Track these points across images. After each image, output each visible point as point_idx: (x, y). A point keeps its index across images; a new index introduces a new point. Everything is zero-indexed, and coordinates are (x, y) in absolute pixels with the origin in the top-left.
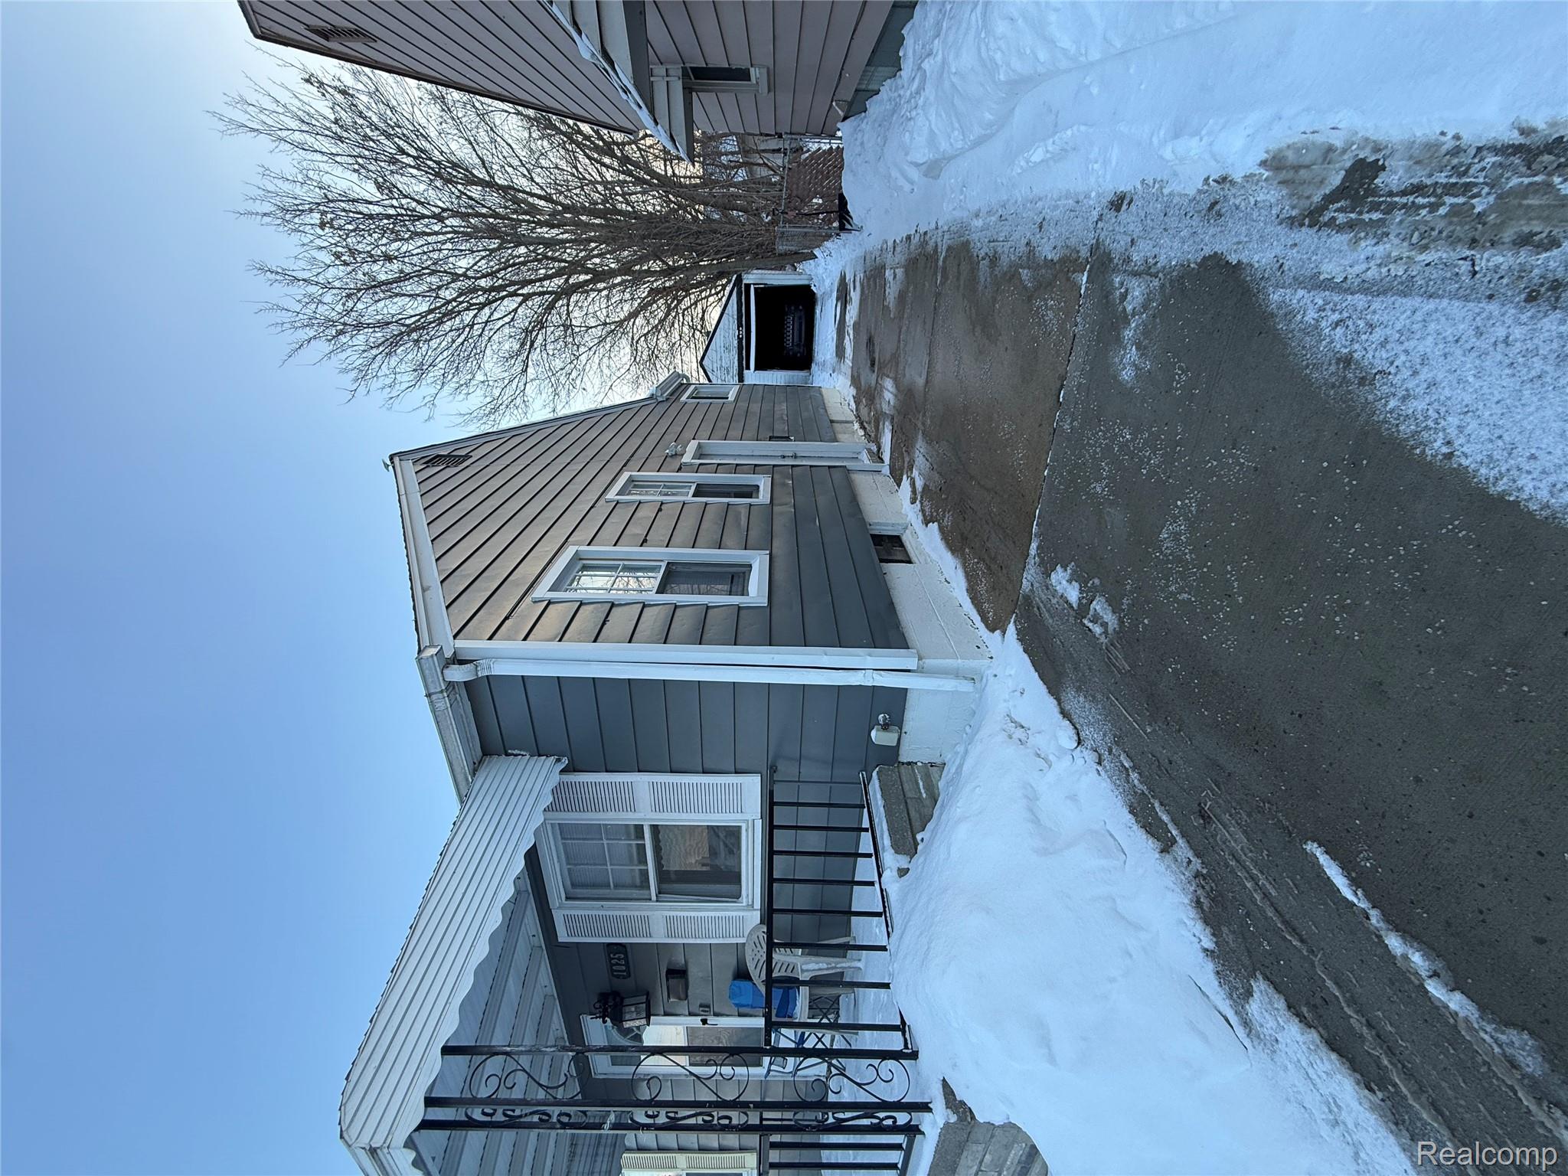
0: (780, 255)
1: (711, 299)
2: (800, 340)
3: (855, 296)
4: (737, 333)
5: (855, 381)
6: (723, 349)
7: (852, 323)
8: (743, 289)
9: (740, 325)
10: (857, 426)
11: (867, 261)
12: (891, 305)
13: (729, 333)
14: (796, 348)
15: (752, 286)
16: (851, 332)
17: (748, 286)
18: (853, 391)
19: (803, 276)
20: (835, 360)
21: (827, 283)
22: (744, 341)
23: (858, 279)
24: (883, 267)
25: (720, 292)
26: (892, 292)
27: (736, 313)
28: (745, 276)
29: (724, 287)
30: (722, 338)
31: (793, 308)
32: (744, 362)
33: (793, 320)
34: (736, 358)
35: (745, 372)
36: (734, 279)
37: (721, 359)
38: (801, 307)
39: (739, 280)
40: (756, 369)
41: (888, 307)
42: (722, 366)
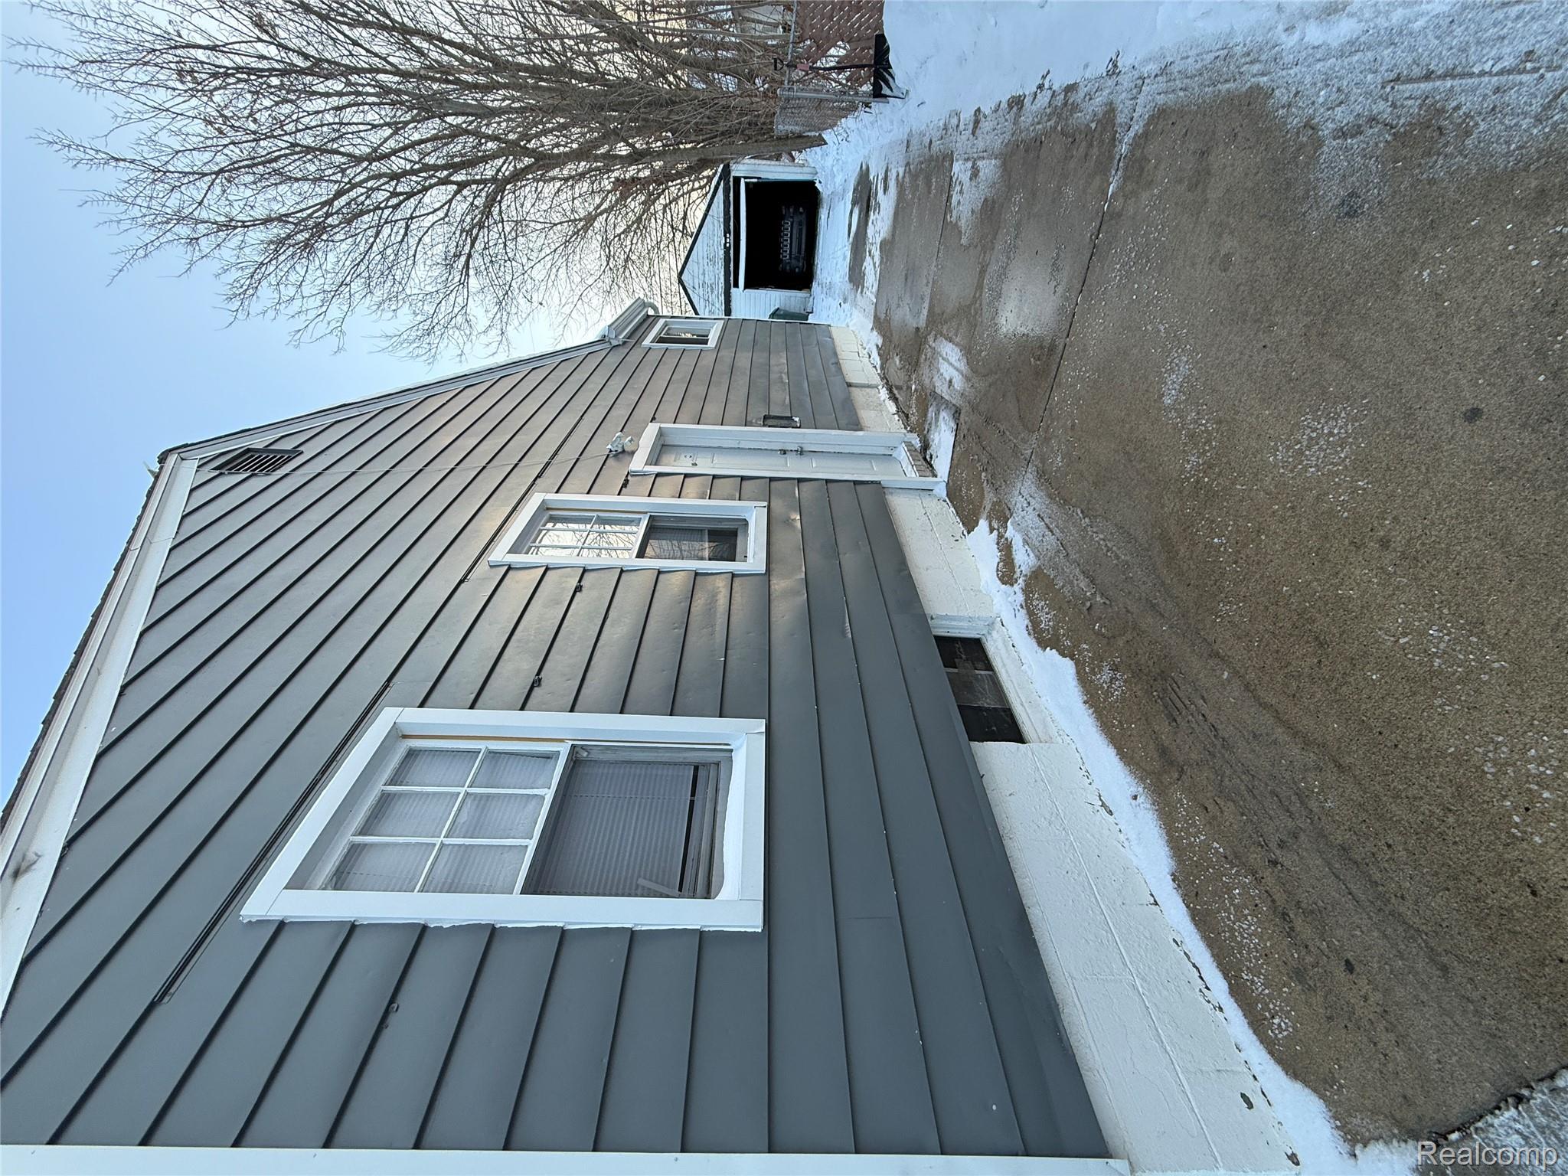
0: (779, 138)
1: (694, 195)
2: (799, 252)
3: (886, 202)
4: (723, 241)
5: (881, 324)
6: (706, 261)
7: (878, 241)
8: (731, 184)
9: (727, 231)
10: (884, 393)
11: (914, 148)
12: (963, 223)
13: (714, 240)
14: (793, 261)
15: (742, 180)
16: (877, 254)
17: (737, 180)
18: (876, 339)
19: (805, 170)
20: (849, 286)
21: (839, 179)
22: (732, 252)
23: (892, 175)
24: (948, 158)
25: (705, 186)
26: (966, 201)
27: (722, 215)
28: (733, 167)
29: (710, 179)
30: (705, 248)
31: (791, 210)
32: (732, 278)
33: (792, 224)
34: (723, 273)
35: (733, 290)
36: (720, 170)
37: (704, 274)
38: (801, 210)
39: (727, 171)
40: (746, 287)
41: (956, 226)
42: (704, 282)
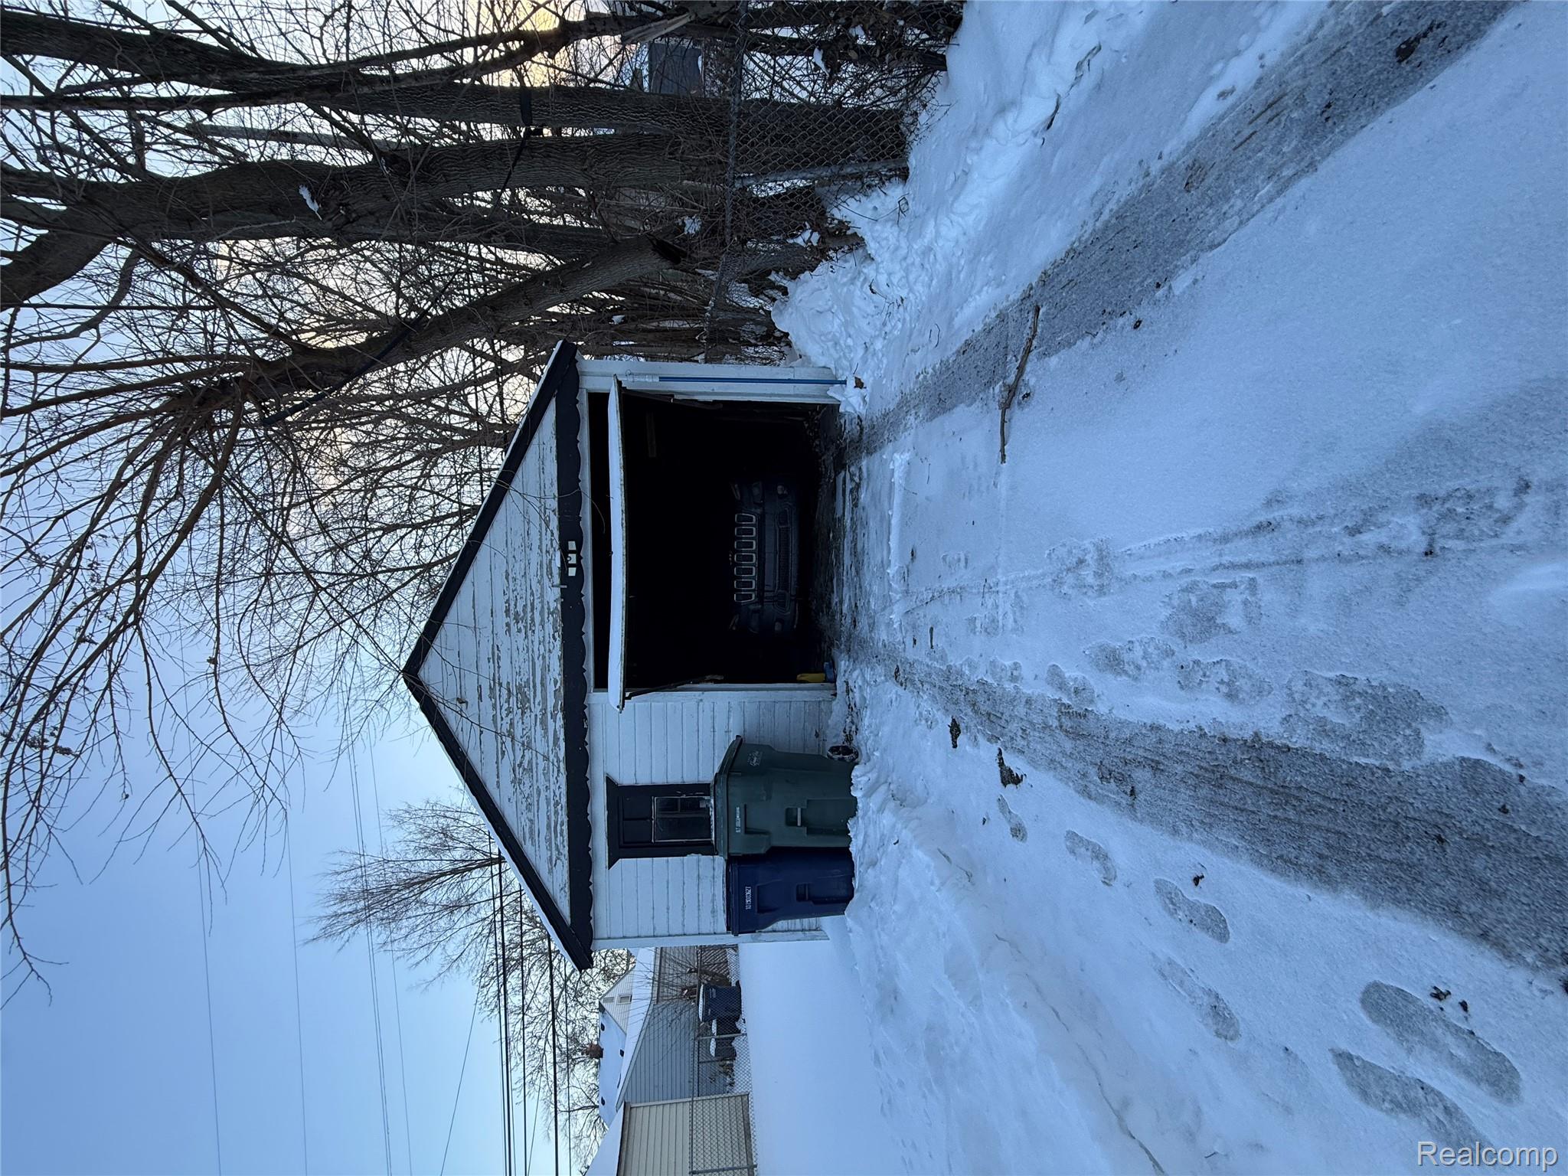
2: (784, 583)
4: (557, 563)
6: (501, 619)
8: (580, 407)
9: (569, 530)
13: (527, 559)
14: (770, 610)
15: (614, 400)
17: (599, 401)
22: (585, 590)
27: (551, 490)
28: (587, 362)
30: (500, 582)
31: (756, 491)
32: (586, 665)
33: (760, 519)
34: (557, 652)
35: (595, 698)
36: (556, 350)
37: (494, 658)
38: (780, 489)
40: (635, 685)
42: (496, 681)
